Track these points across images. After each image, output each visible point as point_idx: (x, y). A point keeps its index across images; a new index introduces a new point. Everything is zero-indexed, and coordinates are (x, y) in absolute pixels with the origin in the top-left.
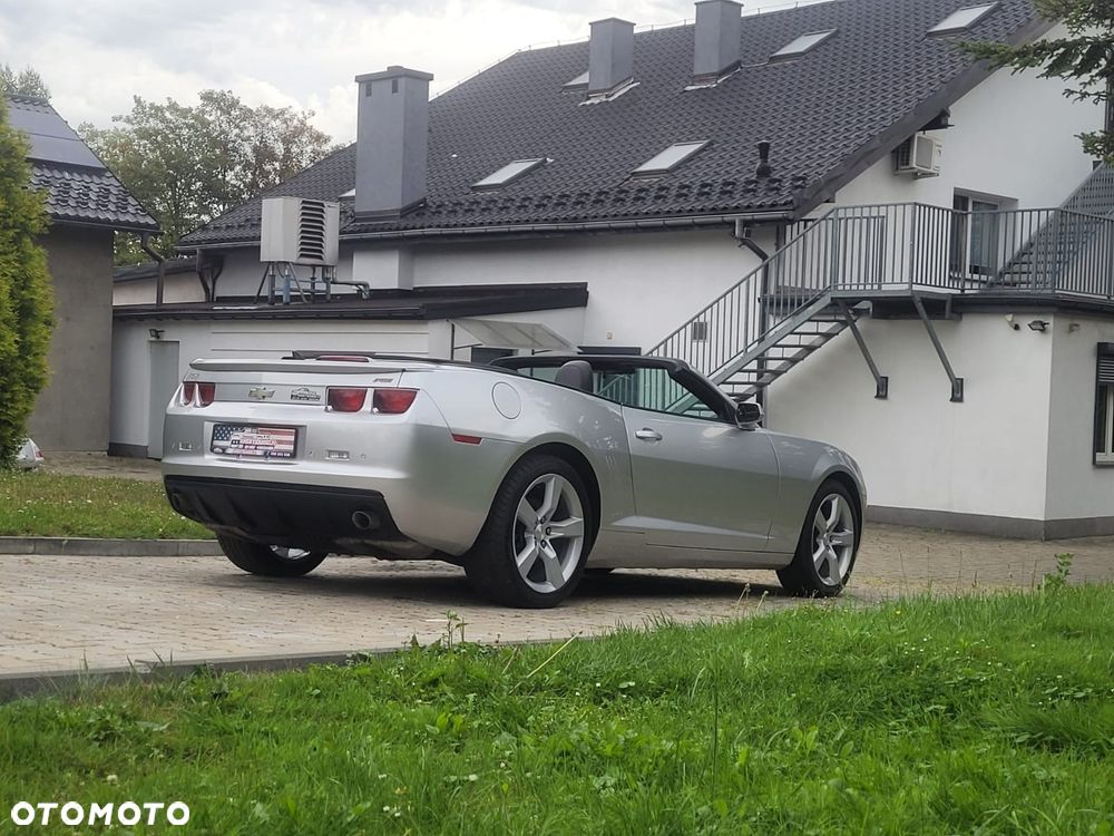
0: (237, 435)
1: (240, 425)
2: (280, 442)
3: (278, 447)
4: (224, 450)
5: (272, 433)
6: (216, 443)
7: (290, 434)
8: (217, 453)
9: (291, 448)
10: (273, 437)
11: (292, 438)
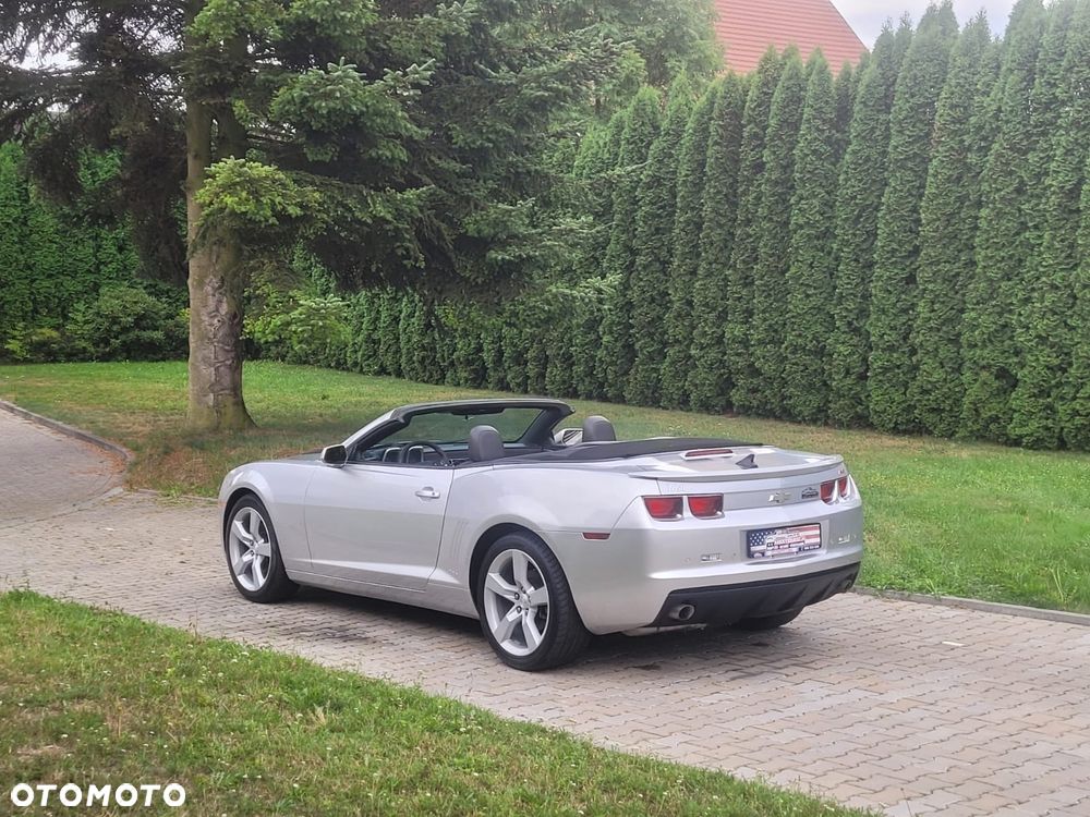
0: (770, 539)
1: (772, 530)
2: (808, 537)
3: (807, 541)
4: (763, 554)
5: (801, 530)
6: (753, 549)
7: (815, 529)
8: (758, 557)
9: (818, 540)
10: (801, 534)
11: (818, 532)
